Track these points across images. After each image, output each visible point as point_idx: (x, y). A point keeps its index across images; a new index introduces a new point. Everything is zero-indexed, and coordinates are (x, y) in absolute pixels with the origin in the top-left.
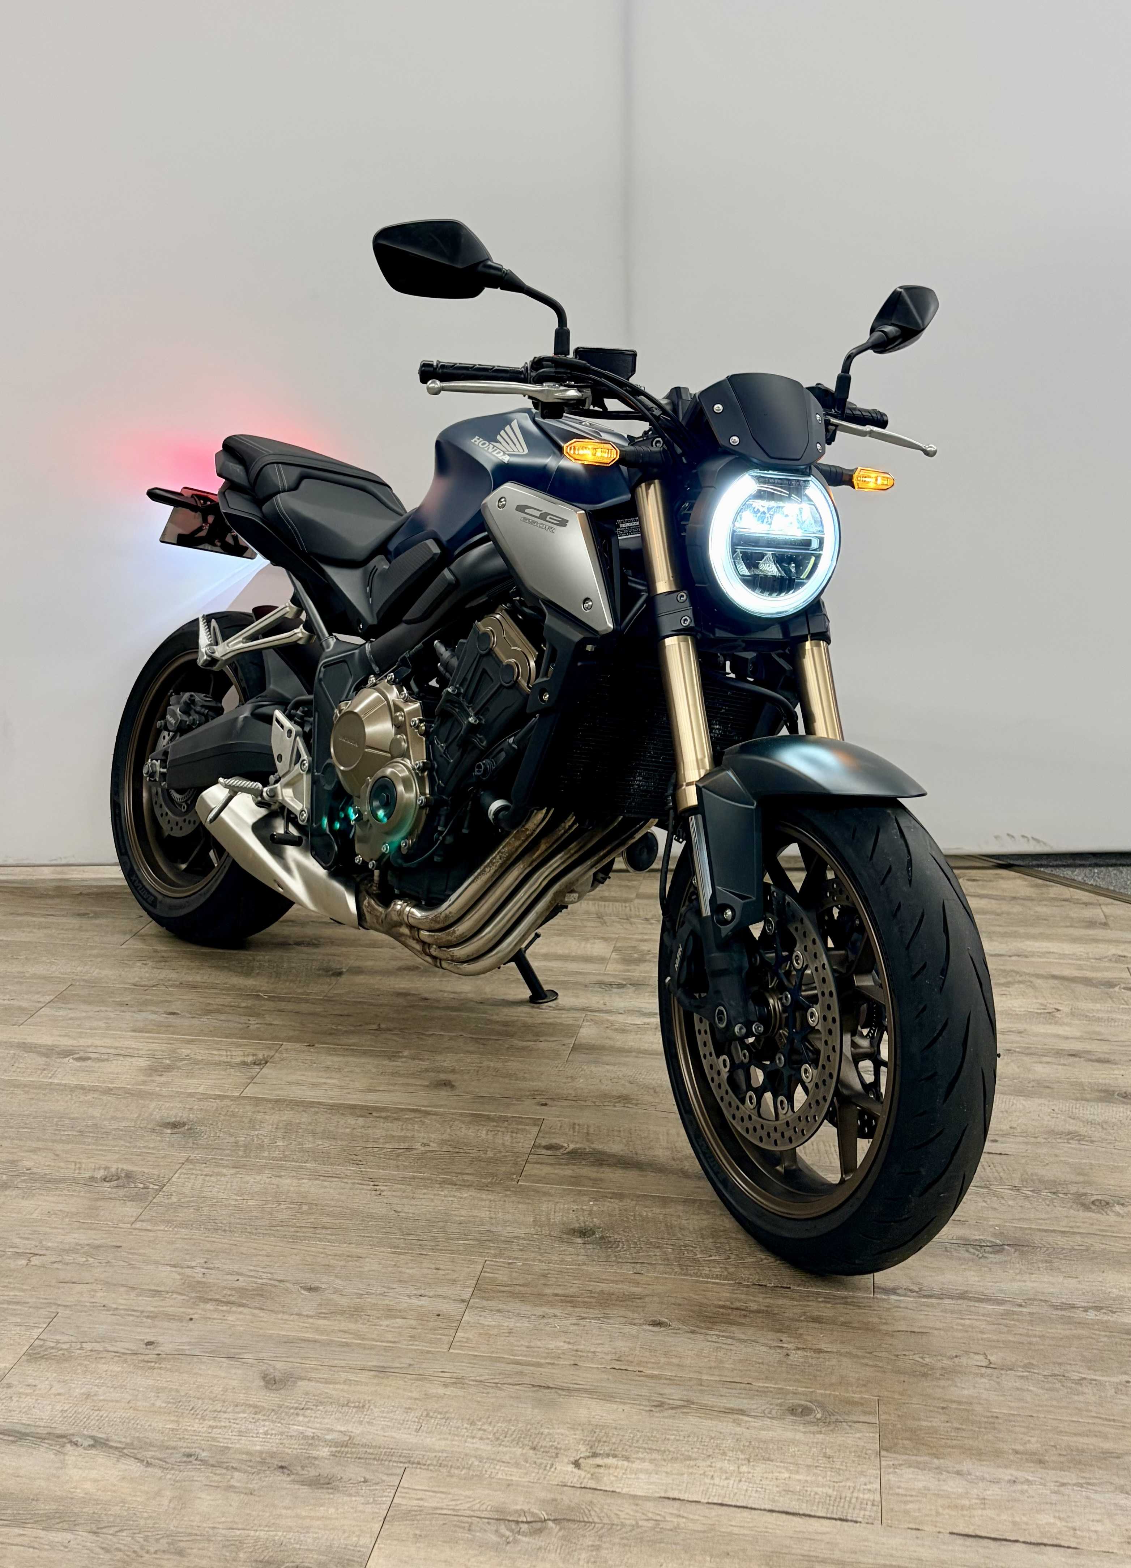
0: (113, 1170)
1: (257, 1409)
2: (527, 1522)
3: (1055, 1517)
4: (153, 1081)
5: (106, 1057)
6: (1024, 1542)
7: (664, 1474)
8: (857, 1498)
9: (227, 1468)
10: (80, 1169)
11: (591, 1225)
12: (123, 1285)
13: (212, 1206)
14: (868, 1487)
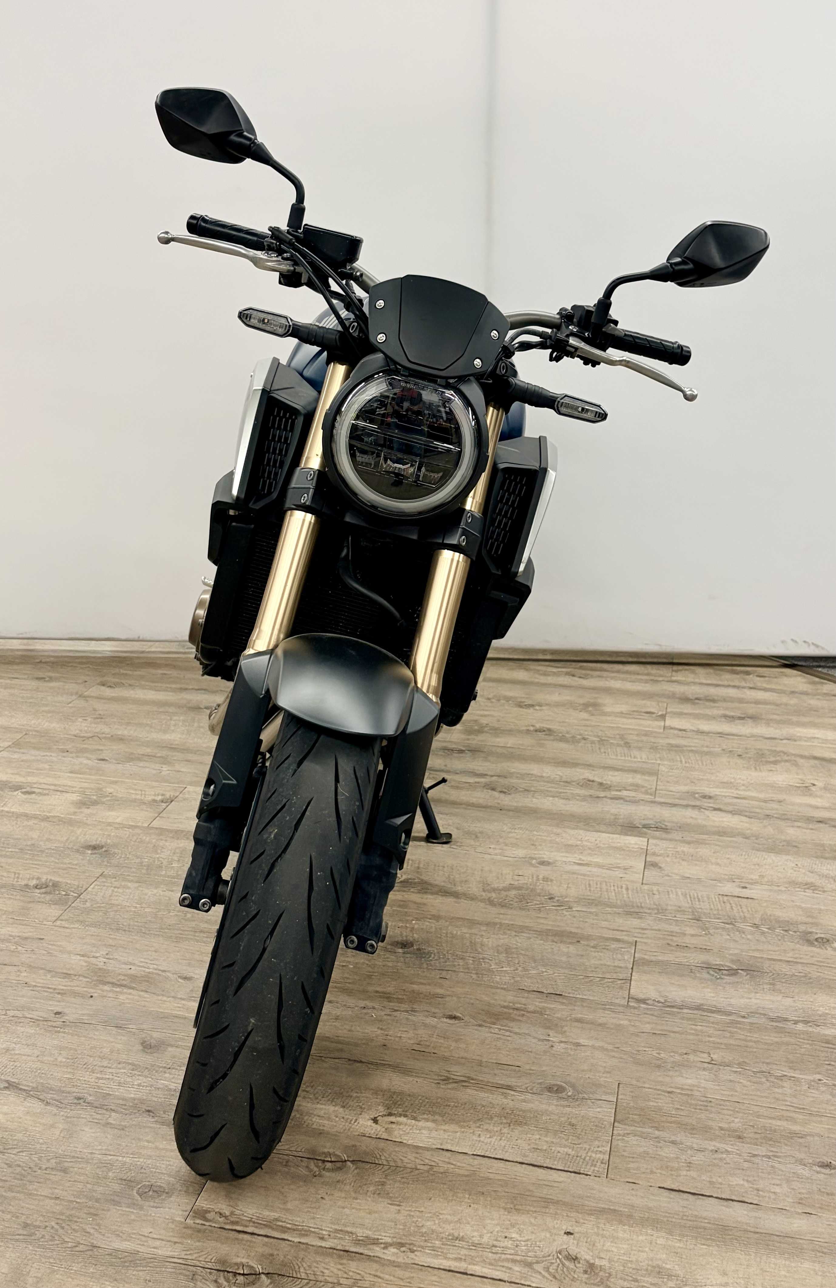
0: (43, 880)
1: (135, 1067)
2: (331, 1162)
3: (743, 1180)
4: (81, 812)
5: (47, 792)
6: (716, 1198)
7: (442, 1132)
8: (590, 1157)
9: (106, 1110)
10: (18, 878)
11: (411, 939)
12: (42, 969)
13: (116, 911)
14: (600, 1149)
